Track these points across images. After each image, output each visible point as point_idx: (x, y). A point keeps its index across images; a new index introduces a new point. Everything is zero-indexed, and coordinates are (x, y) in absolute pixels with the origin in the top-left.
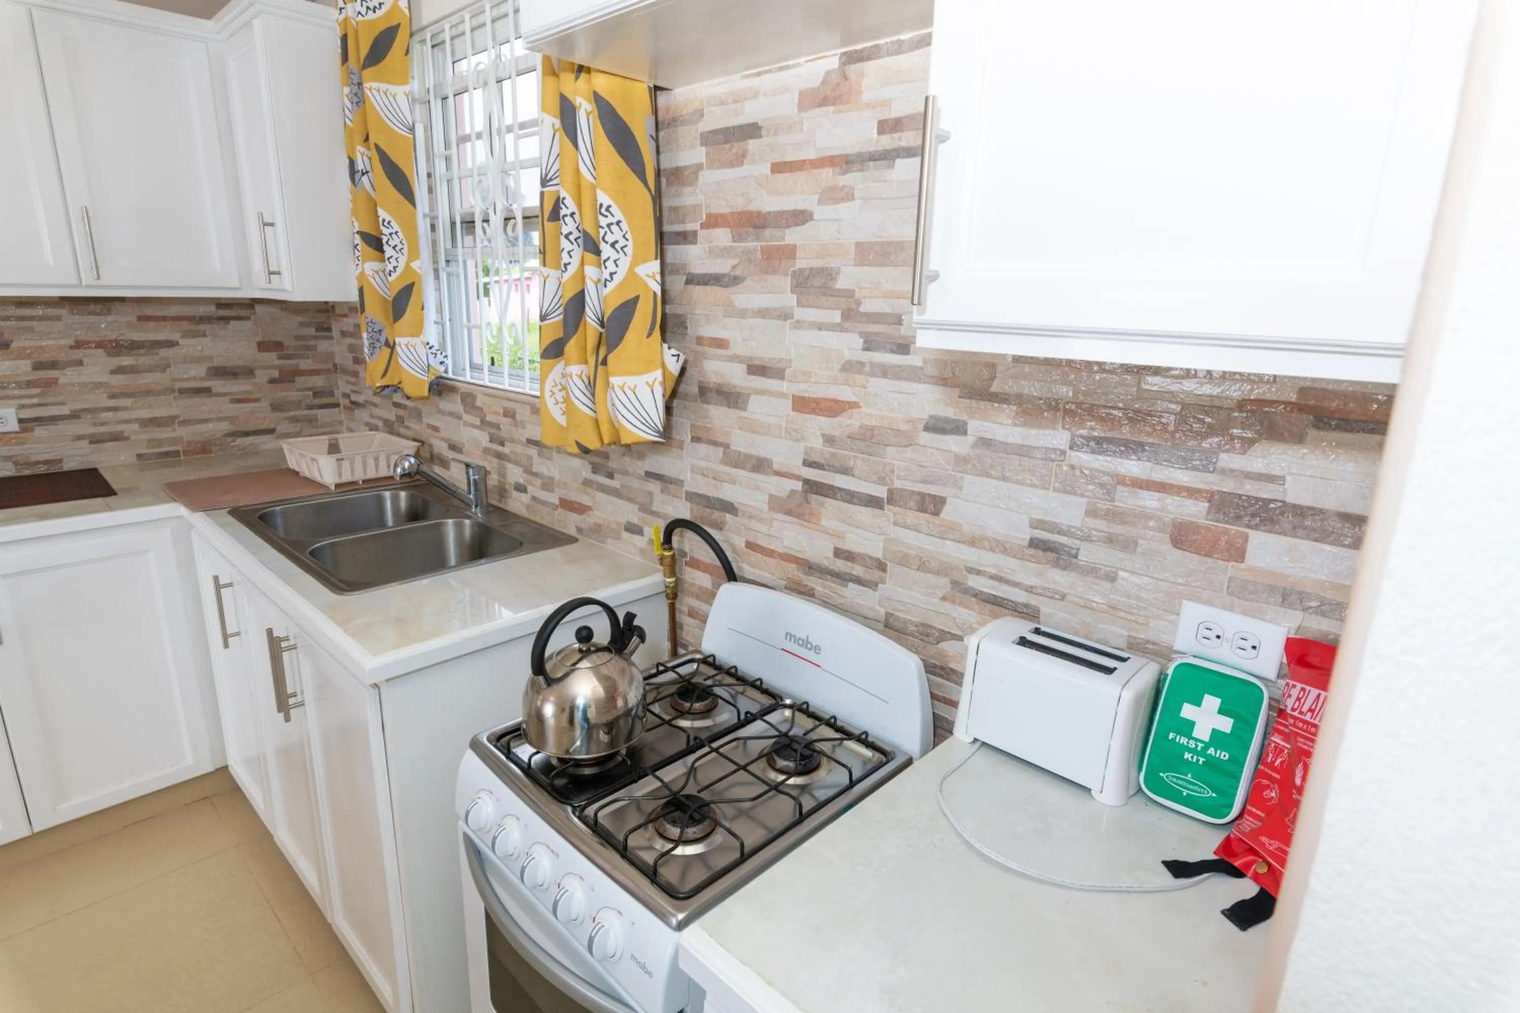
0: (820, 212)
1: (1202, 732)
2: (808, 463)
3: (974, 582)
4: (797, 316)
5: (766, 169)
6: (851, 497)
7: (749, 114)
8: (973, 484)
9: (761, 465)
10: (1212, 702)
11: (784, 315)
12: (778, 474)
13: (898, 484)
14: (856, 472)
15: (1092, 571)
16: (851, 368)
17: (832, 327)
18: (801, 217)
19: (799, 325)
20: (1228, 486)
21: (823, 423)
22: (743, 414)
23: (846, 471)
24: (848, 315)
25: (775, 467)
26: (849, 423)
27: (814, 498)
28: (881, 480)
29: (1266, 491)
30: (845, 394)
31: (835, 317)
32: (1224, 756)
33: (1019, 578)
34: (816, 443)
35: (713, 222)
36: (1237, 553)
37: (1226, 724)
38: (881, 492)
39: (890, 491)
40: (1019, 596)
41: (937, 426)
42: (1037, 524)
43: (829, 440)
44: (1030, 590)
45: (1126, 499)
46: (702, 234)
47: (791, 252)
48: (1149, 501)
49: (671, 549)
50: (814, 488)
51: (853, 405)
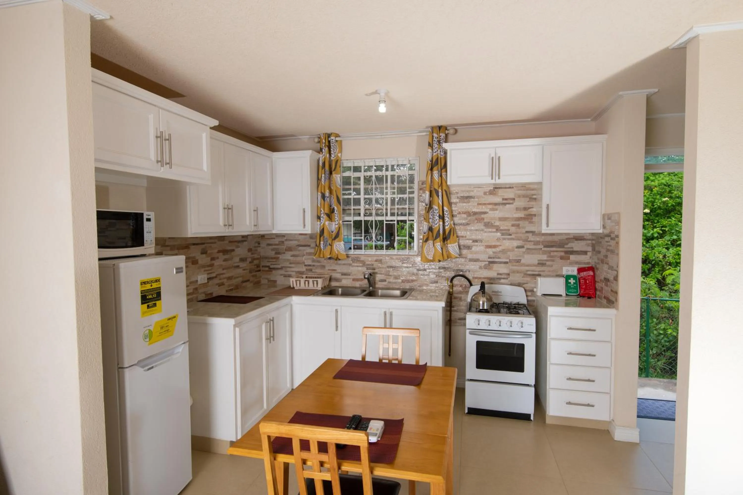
0: (490, 212)
1: (572, 283)
2: (489, 258)
3: (529, 273)
4: (485, 230)
5: (476, 204)
6: (501, 263)
7: (472, 194)
8: (526, 256)
9: (477, 260)
10: (572, 279)
11: (482, 230)
12: (481, 261)
13: (511, 258)
14: (502, 258)
15: (549, 266)
16: (498, 239)
17: (494, 232)
18: (485, 213)
19: (486, 232)
20: (565, 250)
21: (494, 250)
22: (471, 250)
23: (499, 258)
24: (497, 230)
25: (481, 260)
26: (500, 248)
27: (491, 265)
28: (507, 258)
29: (572, 250)
30: (498, 244)
31: (495, 230)
32: (575, 285)
33: (536, 270)
34: (491, 253)
35: (459, 213)
36: (569, 258)
37: (574, 281)
38: (508, 260)
39: (510, 260)
40: (537, 273)
41: (518, 247)
42: (539, 260)
43: (494, 252)
44: (539, 271)
45: (552, 254)
46: (458, 215)
47: (483, 219)
48: (555, 254)
49: (452, 283)
50: (491, 262)
51: (500, 246)
